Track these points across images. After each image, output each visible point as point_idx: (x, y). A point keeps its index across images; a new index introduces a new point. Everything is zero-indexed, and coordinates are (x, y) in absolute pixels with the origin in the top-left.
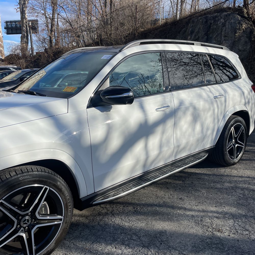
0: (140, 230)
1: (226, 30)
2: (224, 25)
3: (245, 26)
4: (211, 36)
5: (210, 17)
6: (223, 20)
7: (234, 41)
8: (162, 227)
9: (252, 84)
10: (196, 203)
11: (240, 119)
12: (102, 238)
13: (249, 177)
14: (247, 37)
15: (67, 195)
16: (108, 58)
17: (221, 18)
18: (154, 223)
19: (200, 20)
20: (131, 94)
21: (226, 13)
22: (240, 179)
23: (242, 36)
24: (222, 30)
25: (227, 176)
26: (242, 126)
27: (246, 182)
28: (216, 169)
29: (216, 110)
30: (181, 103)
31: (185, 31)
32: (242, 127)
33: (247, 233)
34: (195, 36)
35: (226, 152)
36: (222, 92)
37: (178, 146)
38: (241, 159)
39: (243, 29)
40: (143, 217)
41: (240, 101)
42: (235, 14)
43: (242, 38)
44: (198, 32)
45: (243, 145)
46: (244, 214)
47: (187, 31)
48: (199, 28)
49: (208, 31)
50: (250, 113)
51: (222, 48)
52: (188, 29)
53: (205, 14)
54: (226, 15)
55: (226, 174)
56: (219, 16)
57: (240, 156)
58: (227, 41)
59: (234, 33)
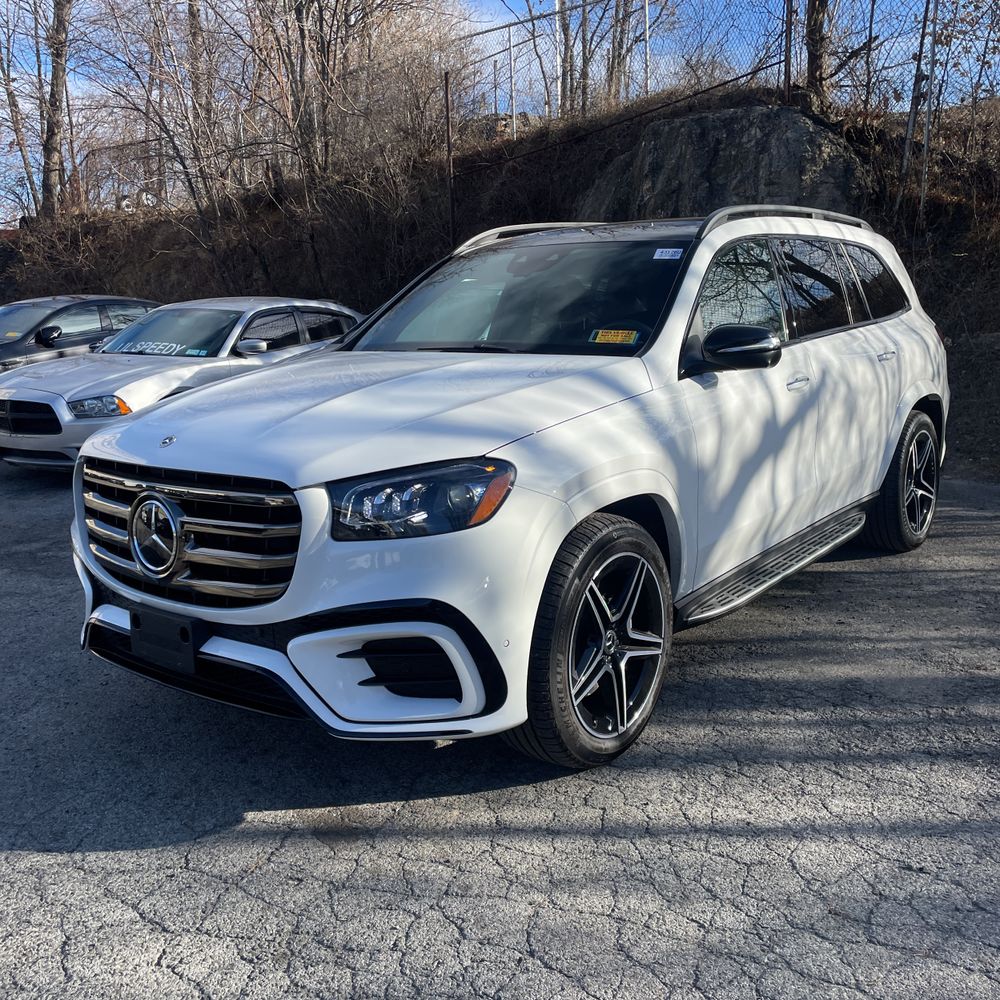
1: (771, 165)
3: (829, 150)
4: (721, 180)
5: (713, 121)
6: (758, 130)
7: (799, 199)
10: (884, 628)
11: (926, 418)
14: (837, 186)
16: (679, 256)
17: (752, 124)
19: (683, 129)
21: (765, 109)
22: (955, 576)
23: (822, 182)
24: (757, 161)
25: (916, 571)
26: (931, 439)
27: (972, 580)
29: (884, 392)
30: (825, 371)
31: (629, 164)
32: (930, 442)
34: (669, 180)
35: (903, 509)
36: (889, 344)
39: (825, 161)
42: (794, 112)
43: (821, 188)
44: (677, 169)
45: (932, 494)
47: (638, 162)
48: (681, 156)
49: (710, 166)
51: (859, 225)
52: (640, 158)
53: (690, 109)
54: (768, 116)
55: (909, 568)
56: (742, 117)
57: (927, 521)
58: (775, 199)
59: (797, 172)
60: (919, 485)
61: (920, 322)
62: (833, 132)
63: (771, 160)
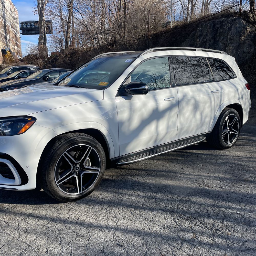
0: (151, 184)
1: (231, 34)
2: (230, 29)
3: (249, 30)
4: (218, 39)
5: (217, 22)
6: (229, 24)
7: (239, 44)
8: (167, 183)
9: (247, 82)
10: (193, 171)
11: (234, 110)
12: (124, 187)
13: (239, 157)
14: (251, 41)
15: (102, 154)
16: (129, 62)
17: (228, 22)
18: (161, 181)
19: (208, 25)
20: (146, 87)
21: (232, 18)
22: (232, 158)
23: (247, 39)
24: (228, 33)
25: (222, 155)
26: (236, 117)
27: (235, 160)
28: (213, 151)
29: (213, 103)
30: (185, 96)
31: (194, 35)
32: (236, 118)
33: (229, 188)
34: (204, 39)
35: (221, 137)
37: (181, 129)
38: (234, 145)
39: (248, 33)
41: (235, 96)
42: (241, 19)
43: (246, 41)
44: (206, 35)
45: (237, 133)
46: (229, 178)
47: (196, 34)
48: (207, 32)
49: (215, 35)
50: (243, 106)
51: (220, 53)
52: (197, 33)
53: (213, 19)
54: (233, 20)
55: (220, 154)
56: (226, 20)
57: (234, 141)
58: (232, 44)
59: (239, 36)
60: (231, 130)
61: (239, 81)
62: (253, 25)
63: (232, 33)
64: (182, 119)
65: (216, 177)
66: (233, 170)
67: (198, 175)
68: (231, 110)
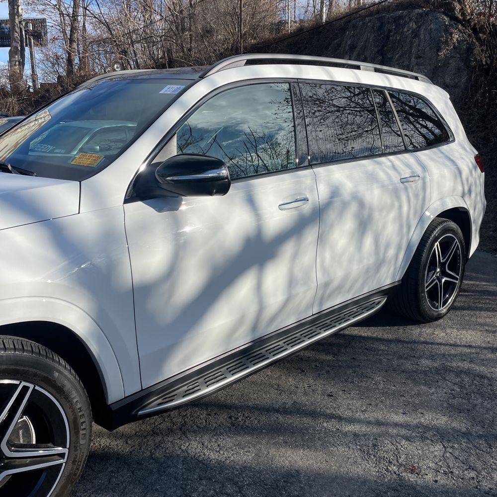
0: (244, 469)
1: (419, 45)
2: (416, 34)
3: (457, 36)
4: (389, 55)
5: (388, 18)
6: (414, 24)
7: (436, 67)
8: (290, 462)
9: (477, 153)
10: (362, 406)
11: (453, 225)
12: (157, 490)
13: (470, 346)
14: (461, 60)
17: (411, 20)
18: (273, 451)
19: (369, 24)
20: (224, 172)
21: (420, 11)
22: (453, 352)
23: (452, 57)
24: (412, 43)
25: (426, 343)
26: (457, 240)
27: (464, 358)
28: (401, 329)
29: (405, 209)
30: (335, 193)
31: (339, 46)
32: (456, 242)
33: (473, 474)
35: (423, 294)
36: (418, 170)
37: (327, 285)
38: (452, 308)
39: (454, 44)
40: (248, 438)
41: (454, 189)
42: (439, 13)
43: (451, 61)
44: (365, 48)
45: (457, 279)
46: (464, 430)
47: (343, 45)
48: (367, 41)
49: (383, 46)
50: (471, 212)
51: (416, 78)
53: (378, 12)
54: (421, 15)
55: (422, 339)
56: (406, 15)
57: (450, 300)
58: (421, 67)
59: (435, 50)
60: (444, 273)
61: (462, 151)
62: (463, 25)
63: (420, 42)
64: (328, 256)
65: (427, 428)
66: (467, 397)
67: (379, 423)
68: (445, 224)
